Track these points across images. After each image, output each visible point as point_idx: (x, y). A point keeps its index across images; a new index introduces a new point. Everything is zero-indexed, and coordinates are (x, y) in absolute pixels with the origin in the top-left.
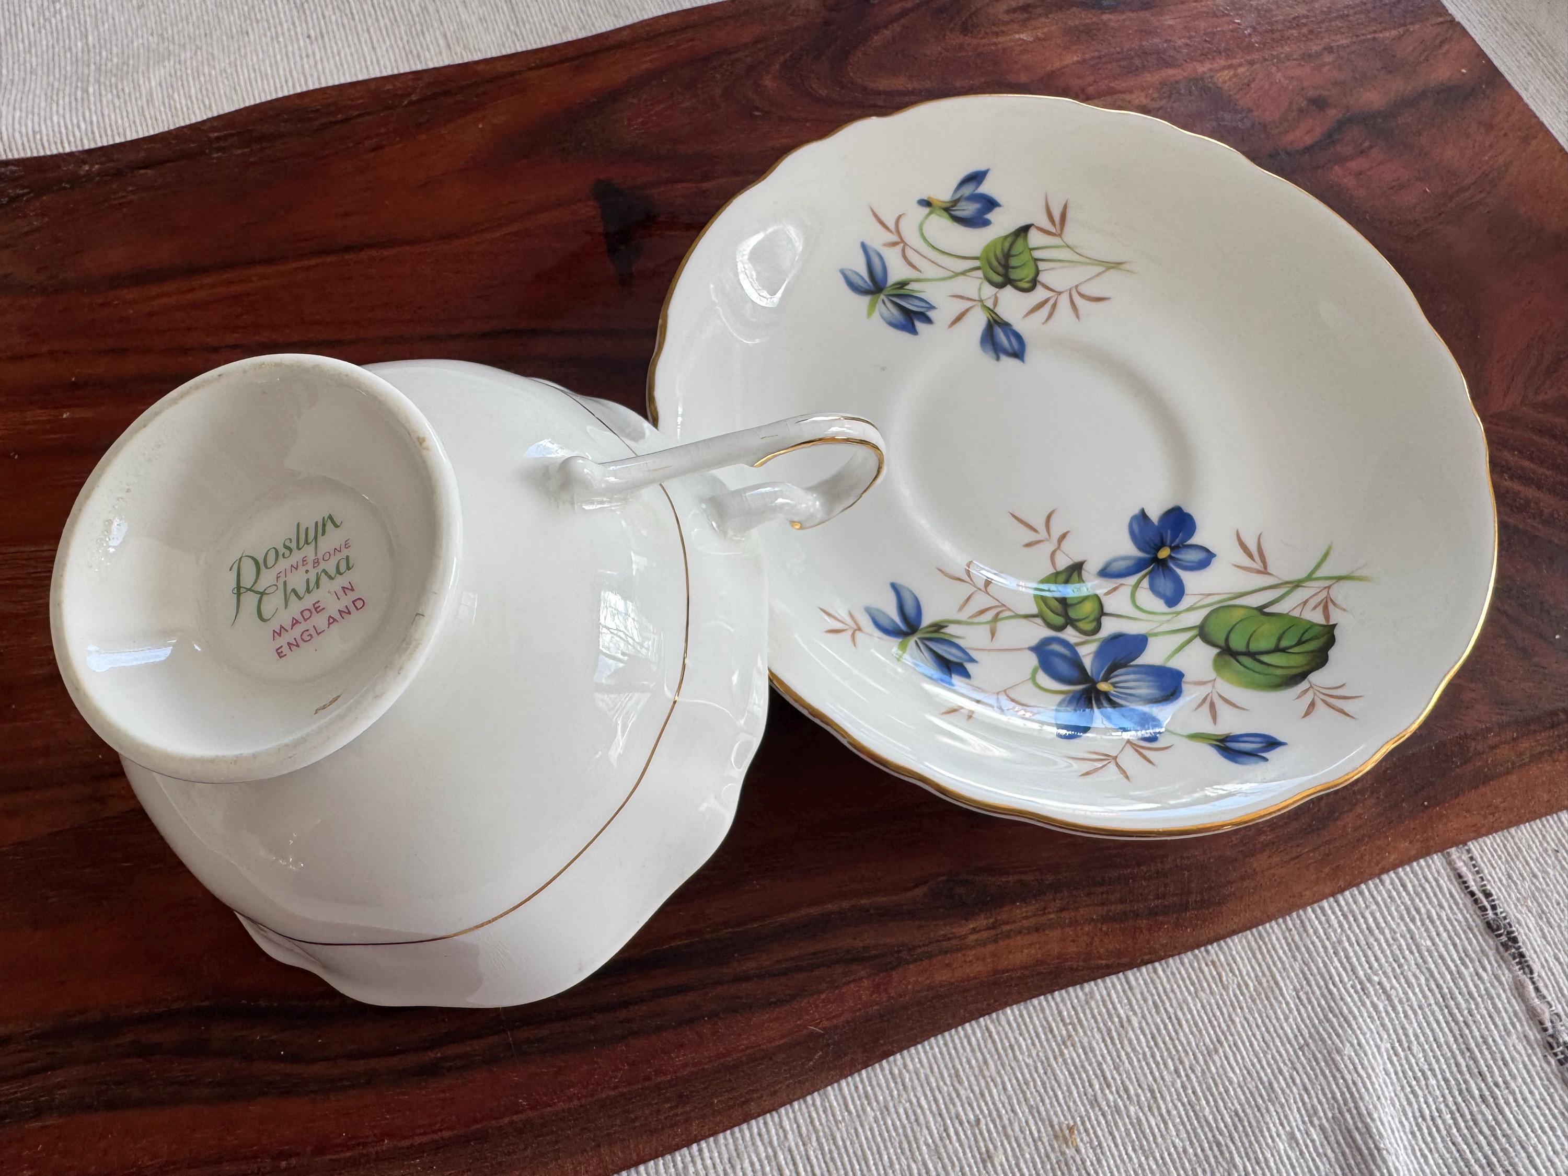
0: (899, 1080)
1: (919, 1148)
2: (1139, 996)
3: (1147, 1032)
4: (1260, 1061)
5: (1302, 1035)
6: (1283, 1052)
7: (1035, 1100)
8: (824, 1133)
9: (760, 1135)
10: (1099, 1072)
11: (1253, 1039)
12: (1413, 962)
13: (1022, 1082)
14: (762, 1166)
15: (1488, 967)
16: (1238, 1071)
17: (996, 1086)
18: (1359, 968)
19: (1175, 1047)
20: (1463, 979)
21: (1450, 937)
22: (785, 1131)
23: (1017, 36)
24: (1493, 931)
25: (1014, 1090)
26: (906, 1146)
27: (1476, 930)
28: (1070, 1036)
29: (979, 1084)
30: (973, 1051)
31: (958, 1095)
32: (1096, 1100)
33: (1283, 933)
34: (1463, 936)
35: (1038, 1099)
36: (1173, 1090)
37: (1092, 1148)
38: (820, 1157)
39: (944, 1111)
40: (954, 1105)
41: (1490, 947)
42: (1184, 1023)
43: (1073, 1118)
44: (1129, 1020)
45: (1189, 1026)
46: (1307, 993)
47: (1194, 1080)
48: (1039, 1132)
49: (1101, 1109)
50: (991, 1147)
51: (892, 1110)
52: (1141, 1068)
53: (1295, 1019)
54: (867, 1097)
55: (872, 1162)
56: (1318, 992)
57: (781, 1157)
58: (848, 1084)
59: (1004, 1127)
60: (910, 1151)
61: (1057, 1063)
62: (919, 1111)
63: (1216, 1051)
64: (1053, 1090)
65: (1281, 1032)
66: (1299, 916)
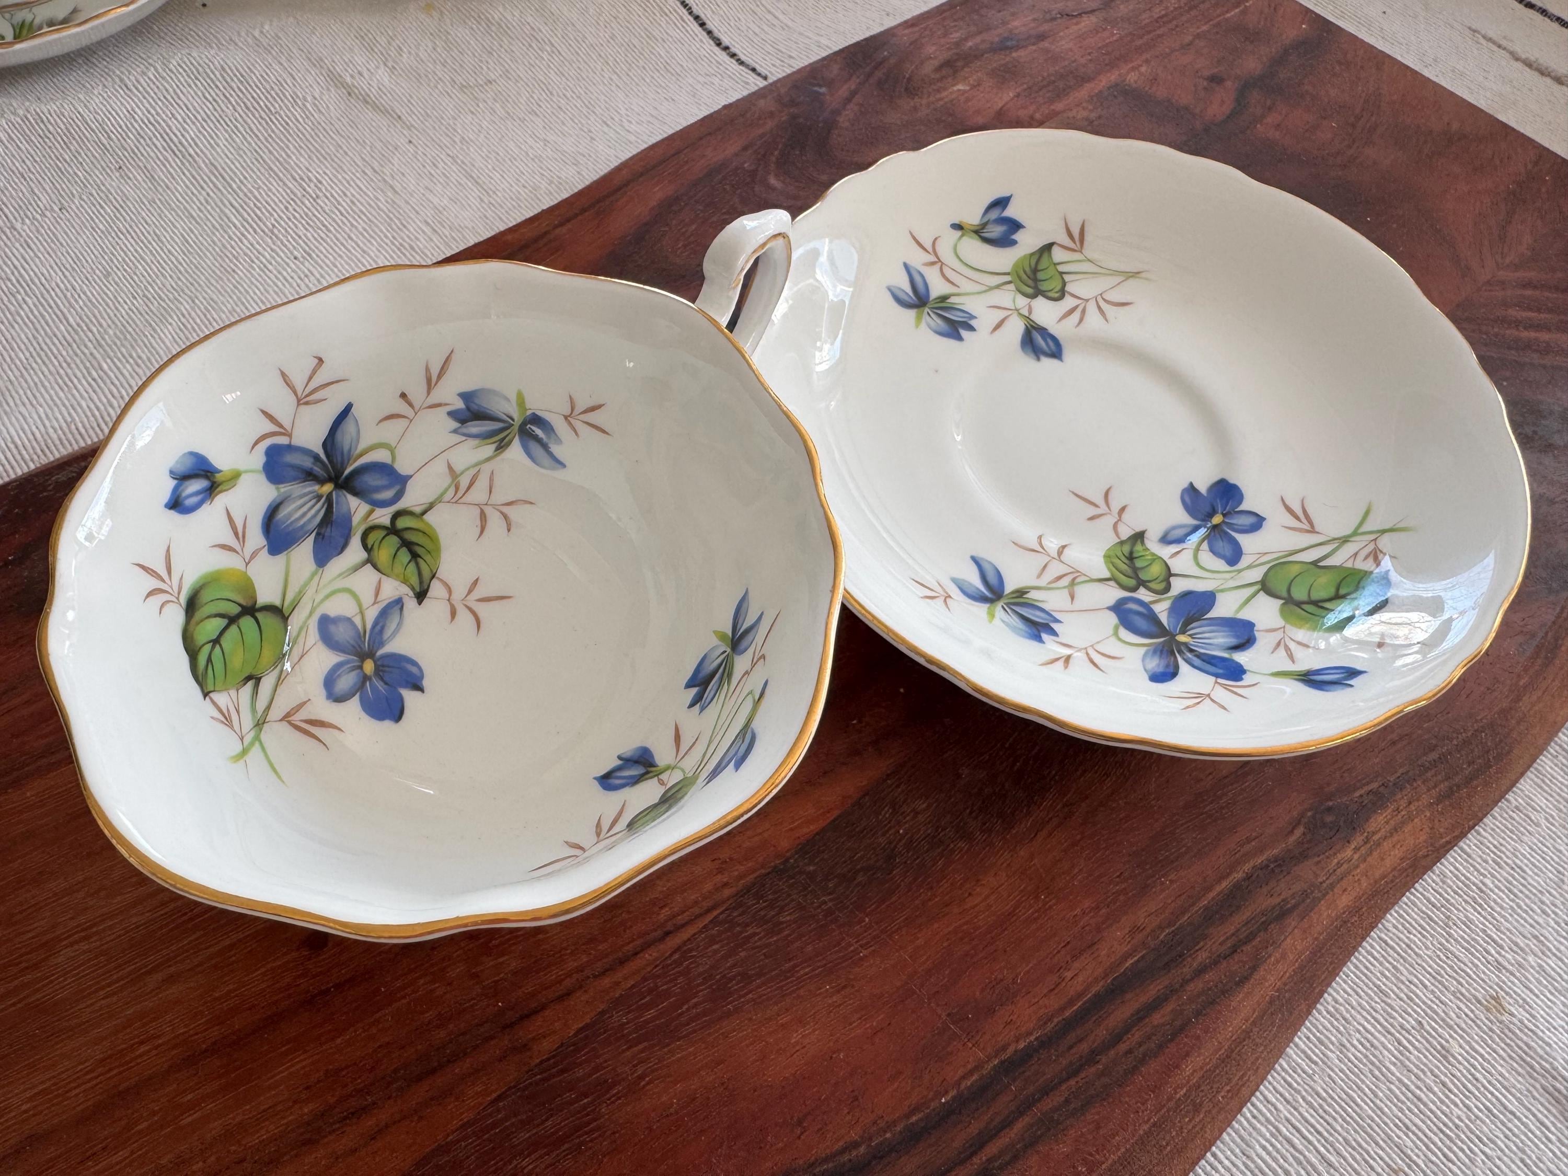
0: (1338, 1016)
2: (1479, 860)
3: (1503, 888)
7: (1453, 985)
8: (1306, 1091)
9: (1254, 1117)
10: (1488, 940)
13: (1436, 973)
14: (1272, 1145)
19: (1531, 891)
22: (1273, 1105)
23: (955, 88)
25: (1432, 984)
26: (1377, 1073)
28: (1448, 918)
30: (1381, 964)
31: (1392, 1008)
32: (1499, 964)
33: (1552, 761)
35: (1455, 983)
37: (1520, 1007)
38: (1313, 1113)
39: (1389, 1027)
40: (1394, 1018)
42: (1525, 868)
43: (1491, 987)
44: (1484, 884)
48: (1472, 1011)
49: (1507, 970)
50: (1443, 1042)
51: (1348, 1045)
52: (1517, 921)
54: (1321, 1043)
57: (1284, 1130)
58: (1300, 1038)
59: (1443, 1020)
60: (1383, 1075)
61: (1452, 945)
62: (1369, 1036)
64: (1463, 970)
66: (1556, 743)
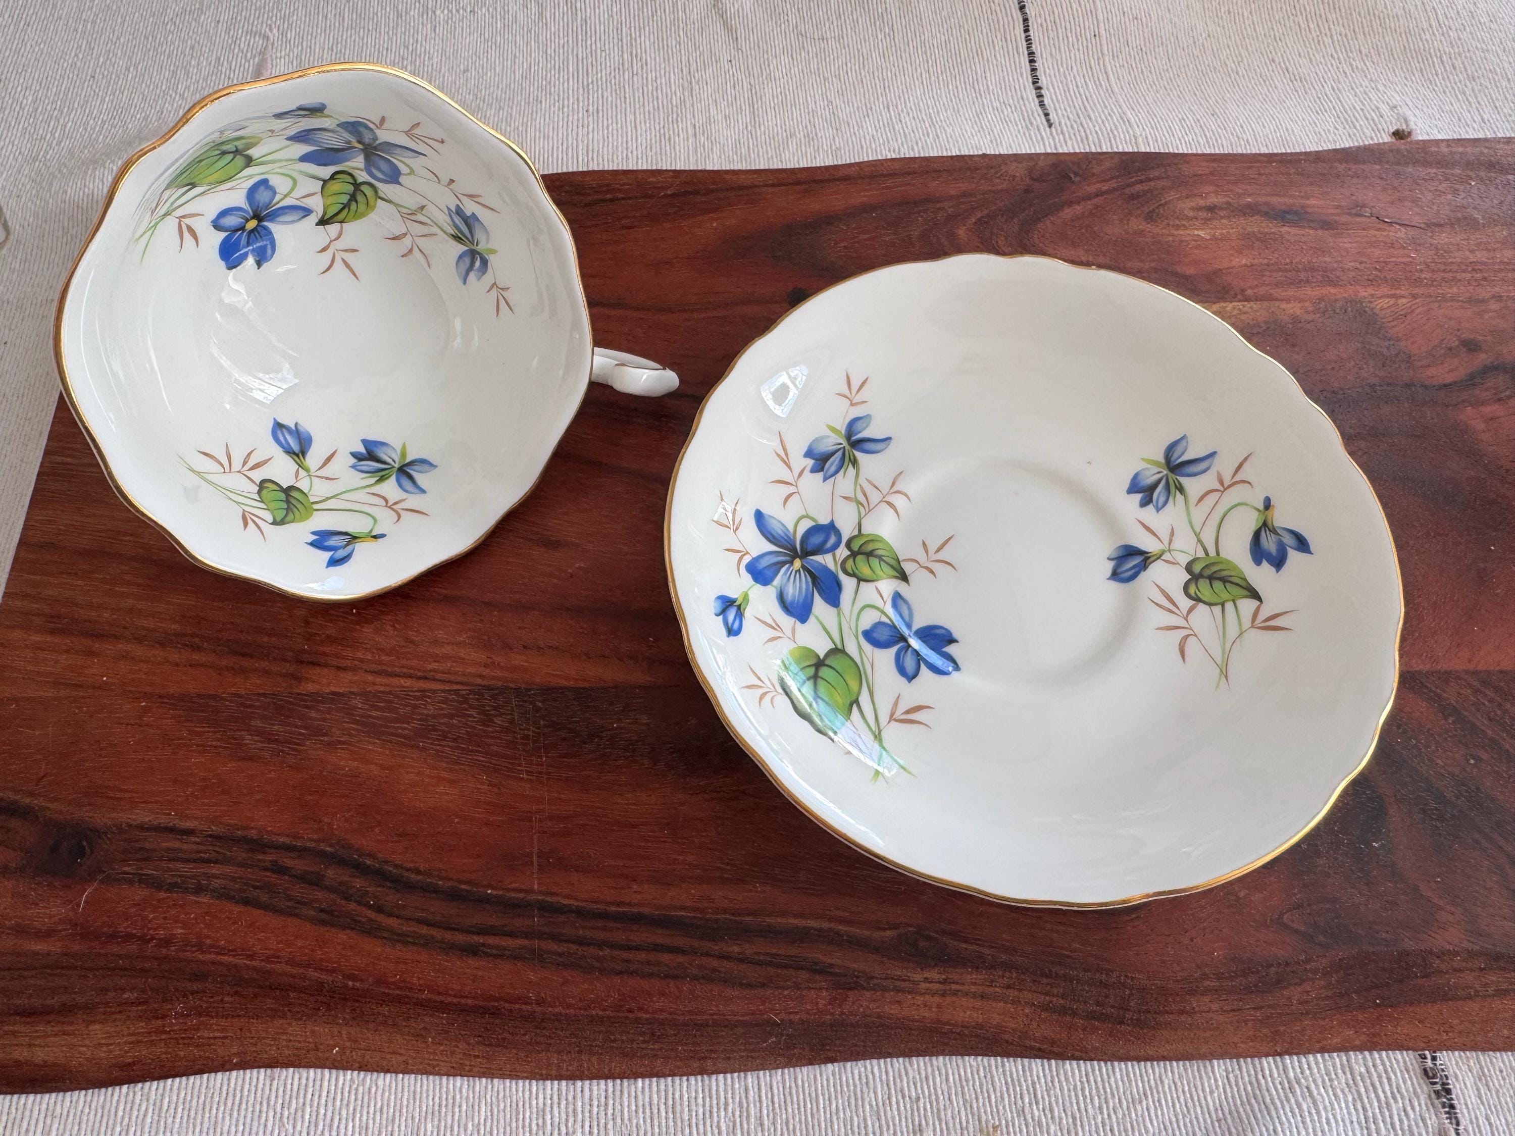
1: (863, 1105)
4: (1177, 1121)
5: (1222, 1110)
6: (1201, 1120)
7: (970, 1096)
10: (1032, 1089)
11: (1176, 1101)
12: (1344, 1081)
13: (963, 1078)
15: (1417, 1108)
16: (1156, 1124)
17: (940, 1074)
18: (1291, 1070)
19: (1104, 1088)
20: (1389, 1110)
21: (1386, 1071)
23: (1196, 233)
24: (1428, 1078)
26: (853, 1103)
27: (1412, 1073)
29: (926, 1070)
31: (907, 1074)
32: (1023, 1111)
34: (1399, 1074)
35: (974, 1096)
36: (1093, 1123)
38: (781, 1089)
39: (892, 1083)
40: (901, 1081)
41: (1422, 1092)
43: (999, 1120)
45: (1121, 1075)
46: (1236, 1077)
47: (1114, 1120)
48: (967, 1122)
49: (1025, 1119)
50: (923, 1122)
52: (1069, 1096)
53: (1219, 1096)
55: (822, 1106)
56: (1247, 1079)
59: (938, 1110)
60: (856, 1107)
61: (997, 1072)
63: (1140, 1102)
64: (988, 1092)
65: (1203, 1102)
